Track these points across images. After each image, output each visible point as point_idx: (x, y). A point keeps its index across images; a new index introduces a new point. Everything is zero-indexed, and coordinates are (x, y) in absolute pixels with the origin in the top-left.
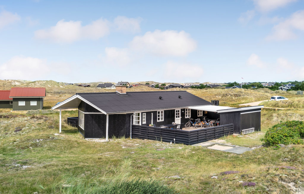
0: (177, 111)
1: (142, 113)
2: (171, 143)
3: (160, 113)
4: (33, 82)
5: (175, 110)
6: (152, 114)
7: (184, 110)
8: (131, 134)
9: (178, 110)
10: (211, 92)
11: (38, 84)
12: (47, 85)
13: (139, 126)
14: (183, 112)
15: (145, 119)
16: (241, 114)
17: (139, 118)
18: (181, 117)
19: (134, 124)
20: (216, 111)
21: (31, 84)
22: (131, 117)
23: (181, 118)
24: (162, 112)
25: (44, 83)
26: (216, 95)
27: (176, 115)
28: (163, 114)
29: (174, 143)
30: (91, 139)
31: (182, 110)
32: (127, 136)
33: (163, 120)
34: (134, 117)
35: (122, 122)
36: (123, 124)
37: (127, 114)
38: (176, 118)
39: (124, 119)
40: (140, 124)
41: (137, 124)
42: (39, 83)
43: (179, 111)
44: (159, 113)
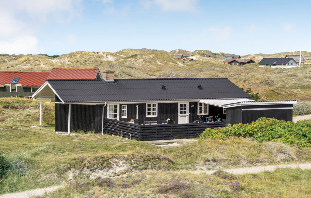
0: (181, 105)
1: (121, 105)
2: (127, 138)
3: (152, 106)
4: (132, 56)
5: (177, 103)
6: (137, 106)
7: (196, 104)
8: (103, 128)
9: (183, 103)
11: (140, 60)
12: (156, 61)
13: (115, 121)
14: (193, 106)
15: (126, 113)
16: (243, 110)
17: (115, 111)
18: (188, 114)
19: (108, 117)
20: (221, 106)
21: (130, 59)
22: (103, 108)
24: (154, 105)
25: (150, 58)
27: (179, 111)
28: (157, 107)
29: (130, 138)
30: (61, 132)
31: (190, 104)
32: (98, 131)
33: (156, 115)
34: (108, 108)
35: (92, 114)
36: (93, 117)
37: (97, 105)
38: (179, 115)
39: (94, 110)
40: (118, 118)
41: (113, 118)
42: (142, 58)
43: (185, 105)
44: (149, 106)
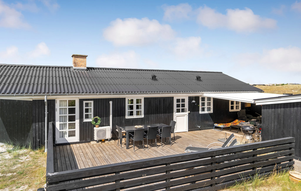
0: (178, 100)
3: (135, 101)
5: (173, 98)
6: (111, 103)
7: (197, 98)
9: (181, 98)
10: (287, 87)
14: (194, 101)
15: (92, 113)
17: (72, 111)
18: (187, 112)
20: (253, 102)
23: (189, 114)
24: (138, 101)
26: (292, 90)
28: (143, 104)
31: (190, 99)
34: (57, 107)
38: (175, 114)
40: (77, 122)
43: (183, 100)
44: (131, 101)
